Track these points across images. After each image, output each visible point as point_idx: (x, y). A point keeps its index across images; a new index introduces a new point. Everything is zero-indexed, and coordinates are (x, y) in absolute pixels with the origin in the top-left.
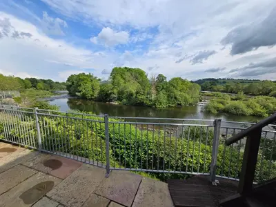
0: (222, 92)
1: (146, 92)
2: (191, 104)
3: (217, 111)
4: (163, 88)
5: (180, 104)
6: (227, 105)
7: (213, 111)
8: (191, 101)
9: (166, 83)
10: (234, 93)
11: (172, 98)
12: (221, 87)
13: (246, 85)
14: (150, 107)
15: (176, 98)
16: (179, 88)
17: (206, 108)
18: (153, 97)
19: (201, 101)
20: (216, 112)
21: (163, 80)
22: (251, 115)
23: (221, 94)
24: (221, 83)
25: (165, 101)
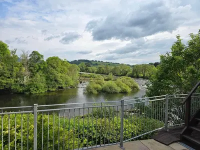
0: (97, 73)
1: (14, 74)
2: (72, 87)
3: (97, 91)
4: (40, 69)
5: (62, 88)
6: (104, 86)
7: (94, 92)
8: (72, 83)
9: (43, 62)
10: (105, 74)
11: (51, 80)
12: (95, 69)
13: (113, 67)
14: (22, 94)
15: (56, 81)
16: (59, 69)
17: (88, 89)
18: (26, 81)
19: (81, 82)
20: (96, 93)
21: (39, 58)
22: (120, 92)
23: (96, 75)
24: (94, 65)
25: (43, 85)
